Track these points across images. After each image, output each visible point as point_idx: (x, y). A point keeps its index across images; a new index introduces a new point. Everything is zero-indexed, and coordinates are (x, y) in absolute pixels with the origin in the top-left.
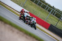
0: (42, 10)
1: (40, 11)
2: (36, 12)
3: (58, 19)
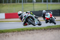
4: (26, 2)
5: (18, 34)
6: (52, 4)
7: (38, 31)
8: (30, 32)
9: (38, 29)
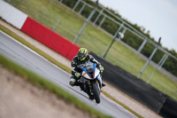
0: (64, 12)
1: (60, 13)
2: (47, 16)
4: (98, 23)
5: (24, 87)
6: (157, 71)
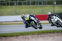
3: (52, 5)
4: (46, 4)
5: (38, 37)
7: (58, 34)
8: (51, 35)
9: (58, 32)
